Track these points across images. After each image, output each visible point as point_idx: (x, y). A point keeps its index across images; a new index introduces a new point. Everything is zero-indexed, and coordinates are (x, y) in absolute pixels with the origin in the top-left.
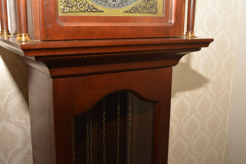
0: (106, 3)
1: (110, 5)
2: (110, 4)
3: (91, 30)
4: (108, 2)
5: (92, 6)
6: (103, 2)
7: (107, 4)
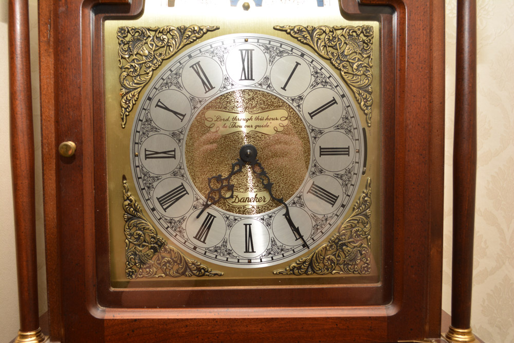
0: (228, 256)
1: (238, 260)
2: (237, 258)
3: (165, 326)
4: (234, 254)
5: (193, 264)
6: (222, 255)
7: (232, 258)
